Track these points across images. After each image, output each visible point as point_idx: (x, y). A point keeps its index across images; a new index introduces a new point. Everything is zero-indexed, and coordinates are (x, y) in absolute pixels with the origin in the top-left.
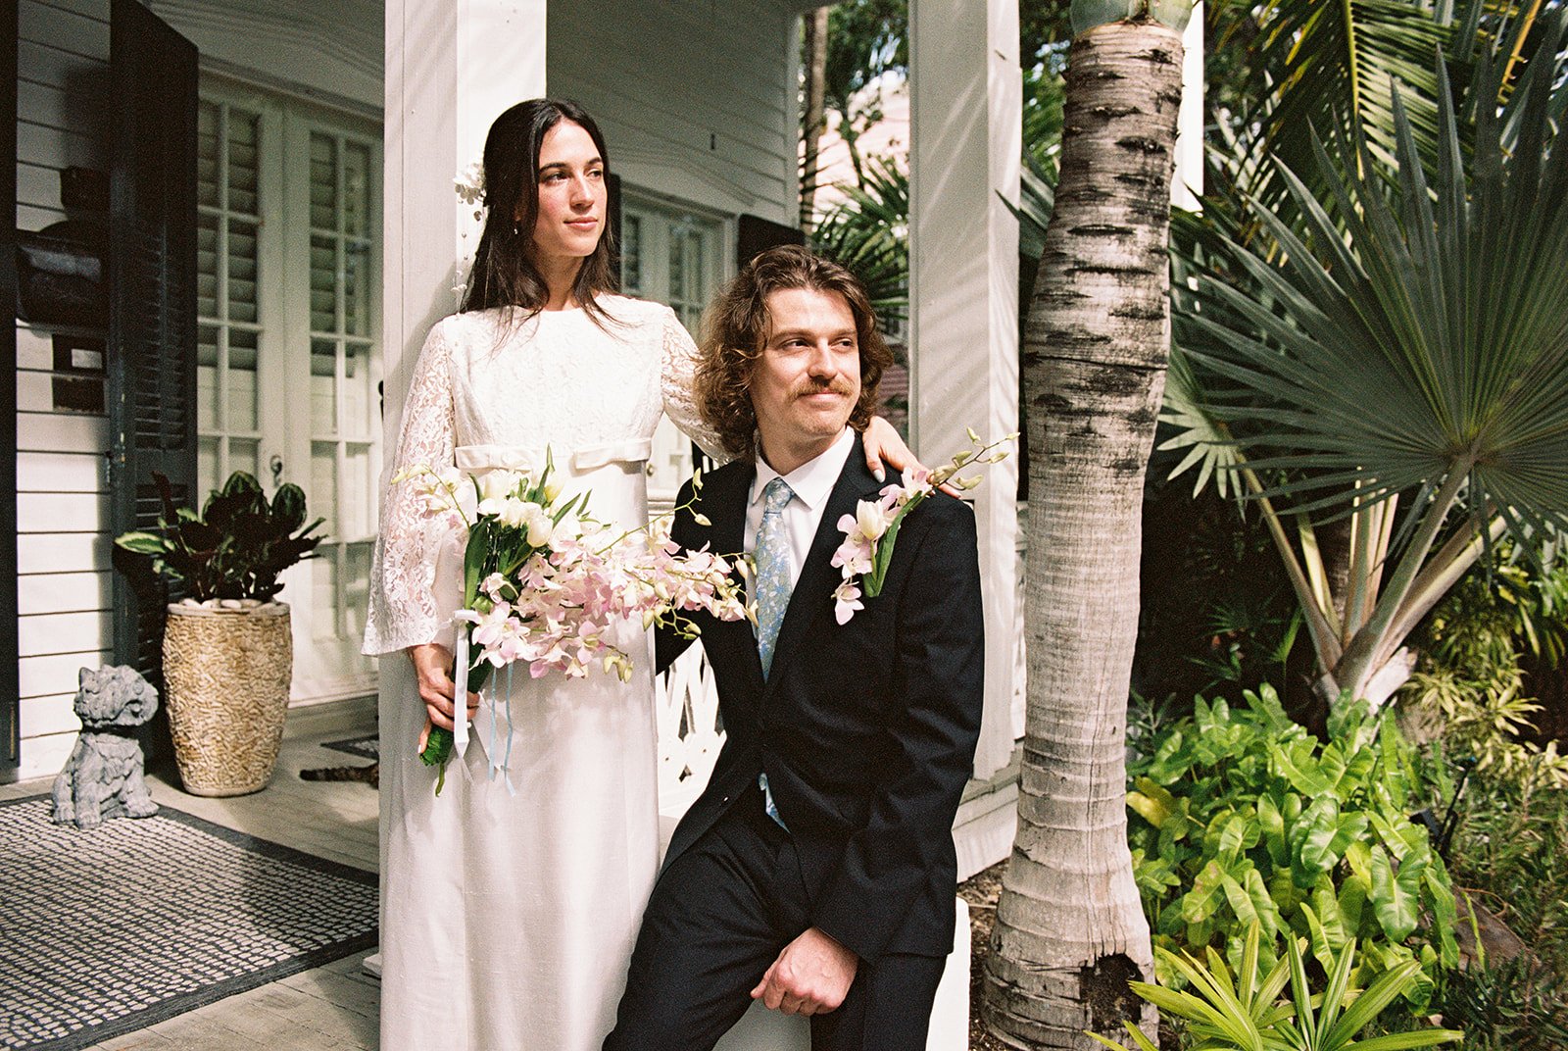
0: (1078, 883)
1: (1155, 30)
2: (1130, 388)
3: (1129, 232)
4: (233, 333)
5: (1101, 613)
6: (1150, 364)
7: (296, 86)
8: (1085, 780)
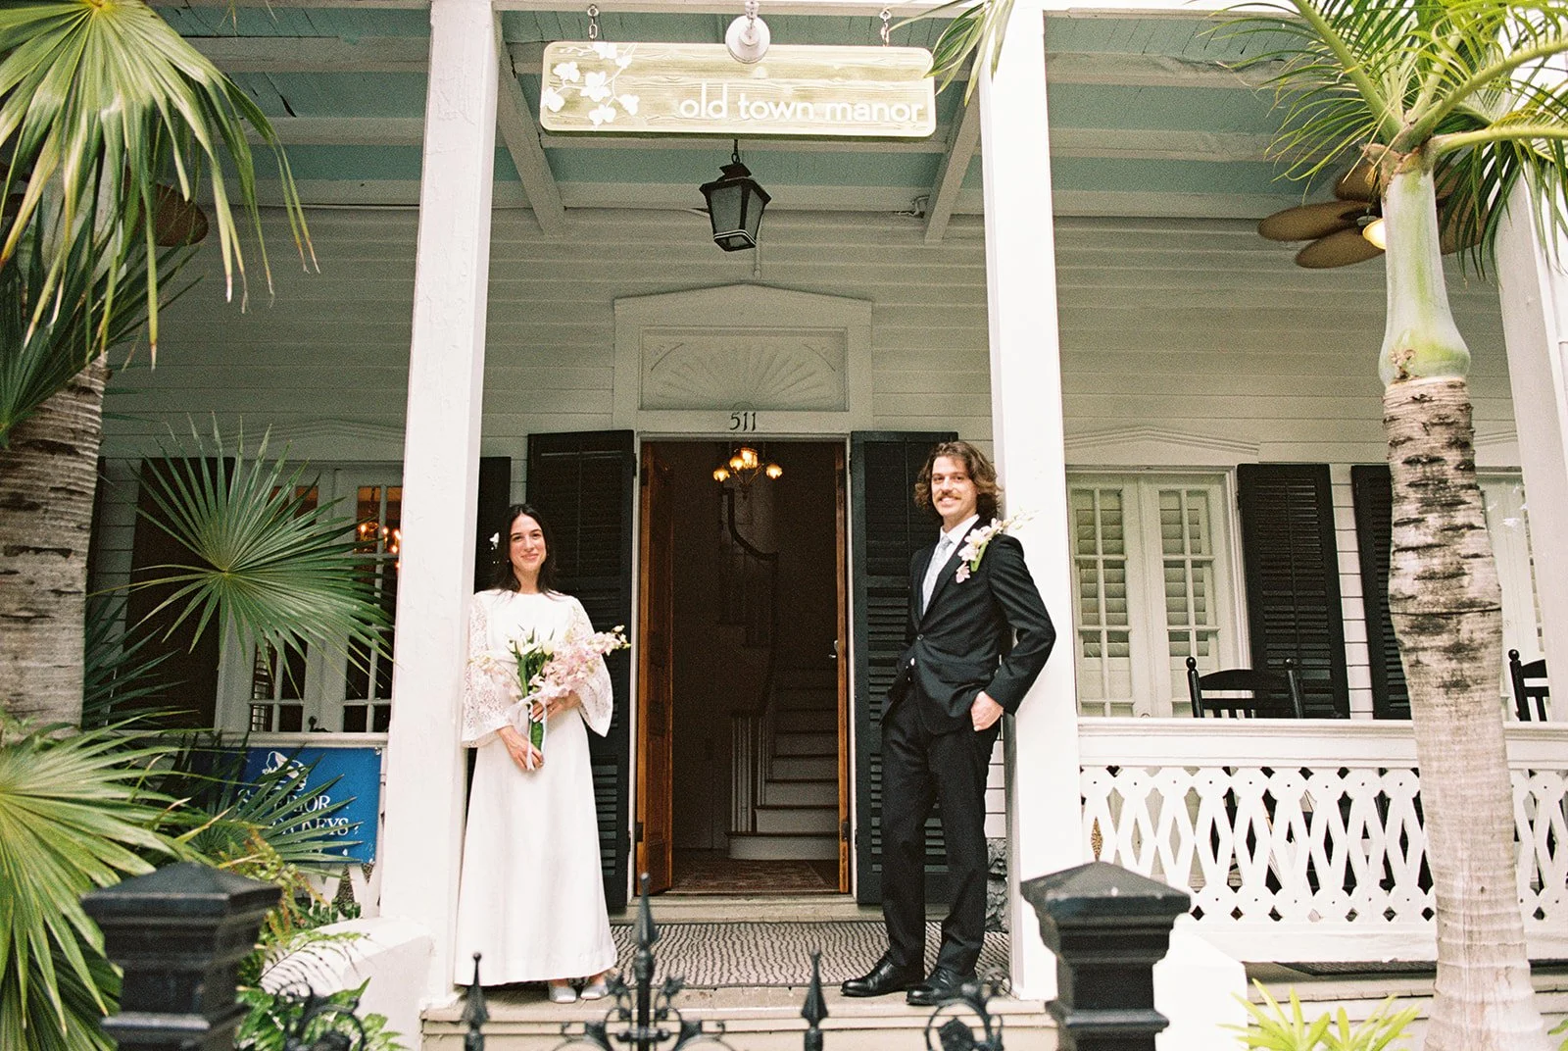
0: (1457, 1008)
2: (1438, 630)
3: (1423, 520)
4: (1109, 633)
6: (1454, 610)
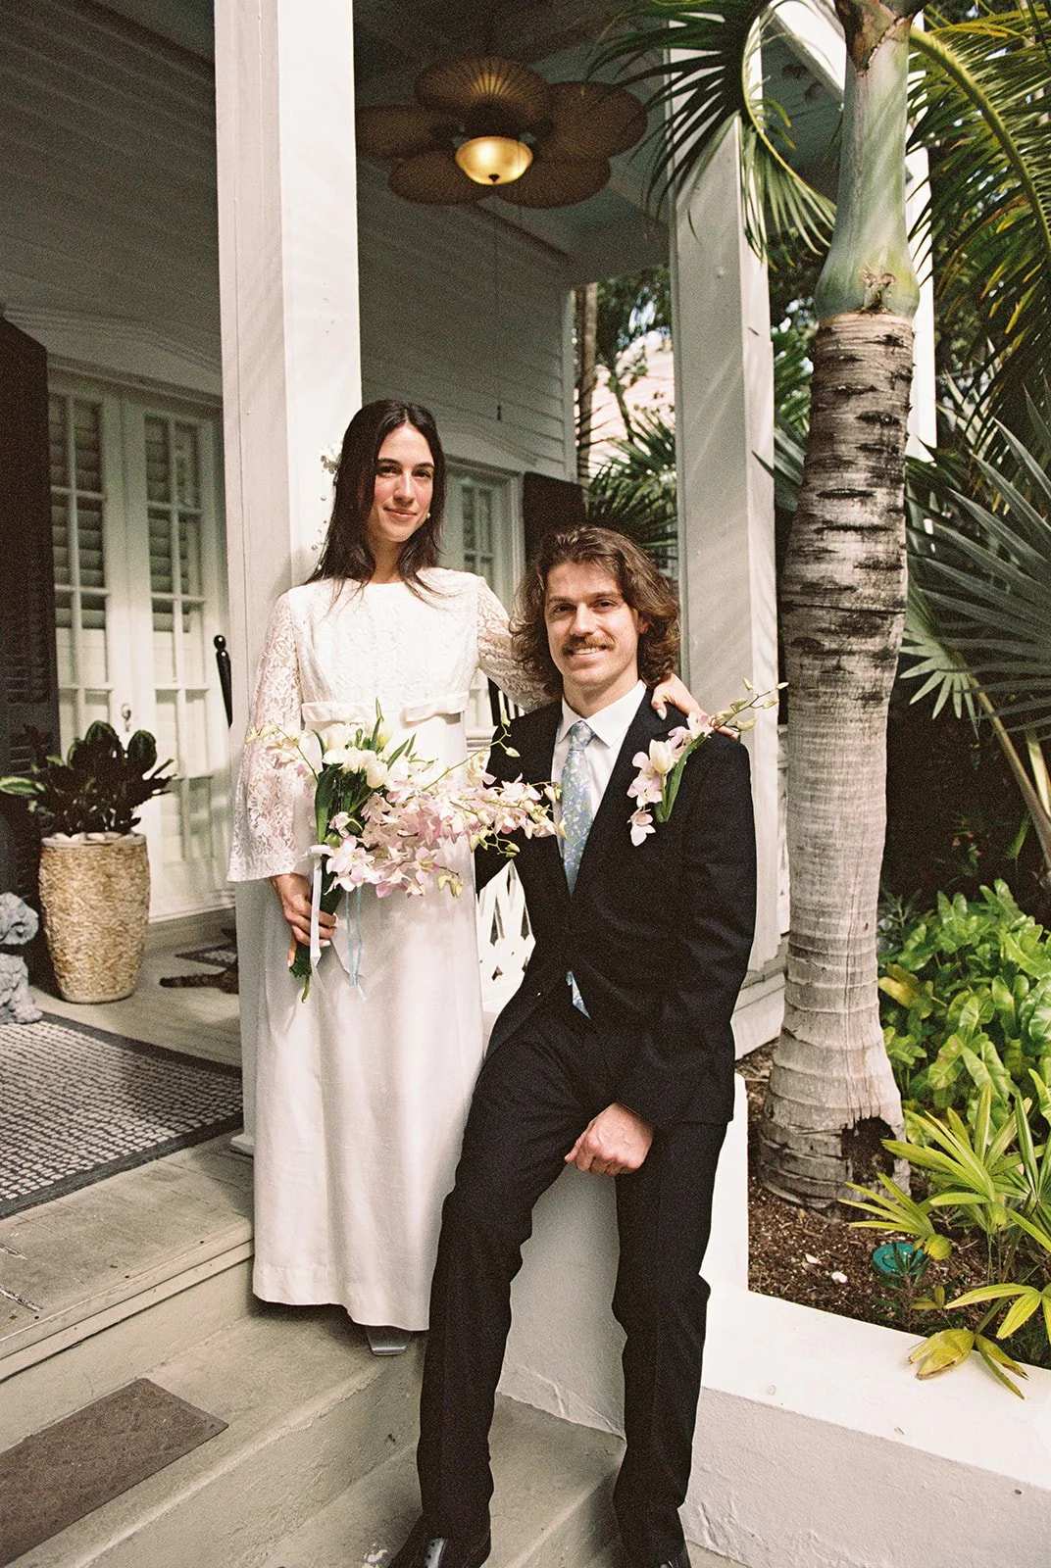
0: (838, 1058)
1: (888, 318)
2: (873, 631)
4: (84, 597)
5: (853, 825)
6: (891, 609)
7: (130, 376)
8: (842, 969)
